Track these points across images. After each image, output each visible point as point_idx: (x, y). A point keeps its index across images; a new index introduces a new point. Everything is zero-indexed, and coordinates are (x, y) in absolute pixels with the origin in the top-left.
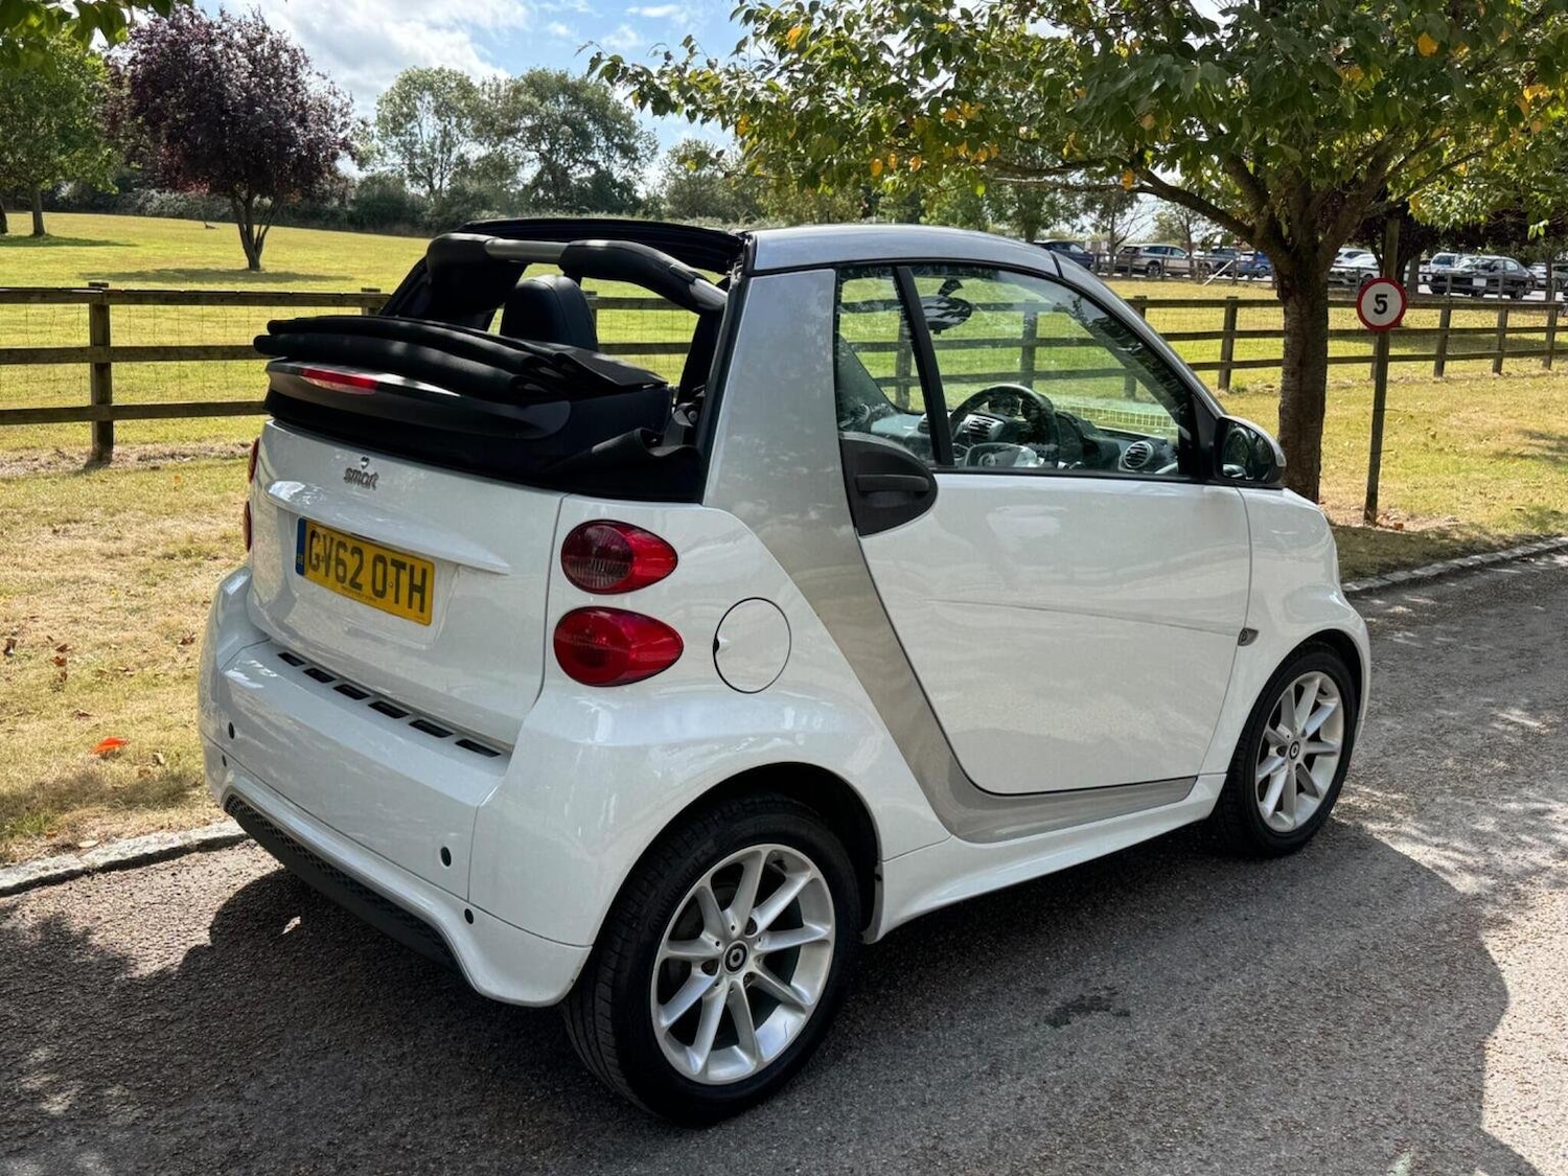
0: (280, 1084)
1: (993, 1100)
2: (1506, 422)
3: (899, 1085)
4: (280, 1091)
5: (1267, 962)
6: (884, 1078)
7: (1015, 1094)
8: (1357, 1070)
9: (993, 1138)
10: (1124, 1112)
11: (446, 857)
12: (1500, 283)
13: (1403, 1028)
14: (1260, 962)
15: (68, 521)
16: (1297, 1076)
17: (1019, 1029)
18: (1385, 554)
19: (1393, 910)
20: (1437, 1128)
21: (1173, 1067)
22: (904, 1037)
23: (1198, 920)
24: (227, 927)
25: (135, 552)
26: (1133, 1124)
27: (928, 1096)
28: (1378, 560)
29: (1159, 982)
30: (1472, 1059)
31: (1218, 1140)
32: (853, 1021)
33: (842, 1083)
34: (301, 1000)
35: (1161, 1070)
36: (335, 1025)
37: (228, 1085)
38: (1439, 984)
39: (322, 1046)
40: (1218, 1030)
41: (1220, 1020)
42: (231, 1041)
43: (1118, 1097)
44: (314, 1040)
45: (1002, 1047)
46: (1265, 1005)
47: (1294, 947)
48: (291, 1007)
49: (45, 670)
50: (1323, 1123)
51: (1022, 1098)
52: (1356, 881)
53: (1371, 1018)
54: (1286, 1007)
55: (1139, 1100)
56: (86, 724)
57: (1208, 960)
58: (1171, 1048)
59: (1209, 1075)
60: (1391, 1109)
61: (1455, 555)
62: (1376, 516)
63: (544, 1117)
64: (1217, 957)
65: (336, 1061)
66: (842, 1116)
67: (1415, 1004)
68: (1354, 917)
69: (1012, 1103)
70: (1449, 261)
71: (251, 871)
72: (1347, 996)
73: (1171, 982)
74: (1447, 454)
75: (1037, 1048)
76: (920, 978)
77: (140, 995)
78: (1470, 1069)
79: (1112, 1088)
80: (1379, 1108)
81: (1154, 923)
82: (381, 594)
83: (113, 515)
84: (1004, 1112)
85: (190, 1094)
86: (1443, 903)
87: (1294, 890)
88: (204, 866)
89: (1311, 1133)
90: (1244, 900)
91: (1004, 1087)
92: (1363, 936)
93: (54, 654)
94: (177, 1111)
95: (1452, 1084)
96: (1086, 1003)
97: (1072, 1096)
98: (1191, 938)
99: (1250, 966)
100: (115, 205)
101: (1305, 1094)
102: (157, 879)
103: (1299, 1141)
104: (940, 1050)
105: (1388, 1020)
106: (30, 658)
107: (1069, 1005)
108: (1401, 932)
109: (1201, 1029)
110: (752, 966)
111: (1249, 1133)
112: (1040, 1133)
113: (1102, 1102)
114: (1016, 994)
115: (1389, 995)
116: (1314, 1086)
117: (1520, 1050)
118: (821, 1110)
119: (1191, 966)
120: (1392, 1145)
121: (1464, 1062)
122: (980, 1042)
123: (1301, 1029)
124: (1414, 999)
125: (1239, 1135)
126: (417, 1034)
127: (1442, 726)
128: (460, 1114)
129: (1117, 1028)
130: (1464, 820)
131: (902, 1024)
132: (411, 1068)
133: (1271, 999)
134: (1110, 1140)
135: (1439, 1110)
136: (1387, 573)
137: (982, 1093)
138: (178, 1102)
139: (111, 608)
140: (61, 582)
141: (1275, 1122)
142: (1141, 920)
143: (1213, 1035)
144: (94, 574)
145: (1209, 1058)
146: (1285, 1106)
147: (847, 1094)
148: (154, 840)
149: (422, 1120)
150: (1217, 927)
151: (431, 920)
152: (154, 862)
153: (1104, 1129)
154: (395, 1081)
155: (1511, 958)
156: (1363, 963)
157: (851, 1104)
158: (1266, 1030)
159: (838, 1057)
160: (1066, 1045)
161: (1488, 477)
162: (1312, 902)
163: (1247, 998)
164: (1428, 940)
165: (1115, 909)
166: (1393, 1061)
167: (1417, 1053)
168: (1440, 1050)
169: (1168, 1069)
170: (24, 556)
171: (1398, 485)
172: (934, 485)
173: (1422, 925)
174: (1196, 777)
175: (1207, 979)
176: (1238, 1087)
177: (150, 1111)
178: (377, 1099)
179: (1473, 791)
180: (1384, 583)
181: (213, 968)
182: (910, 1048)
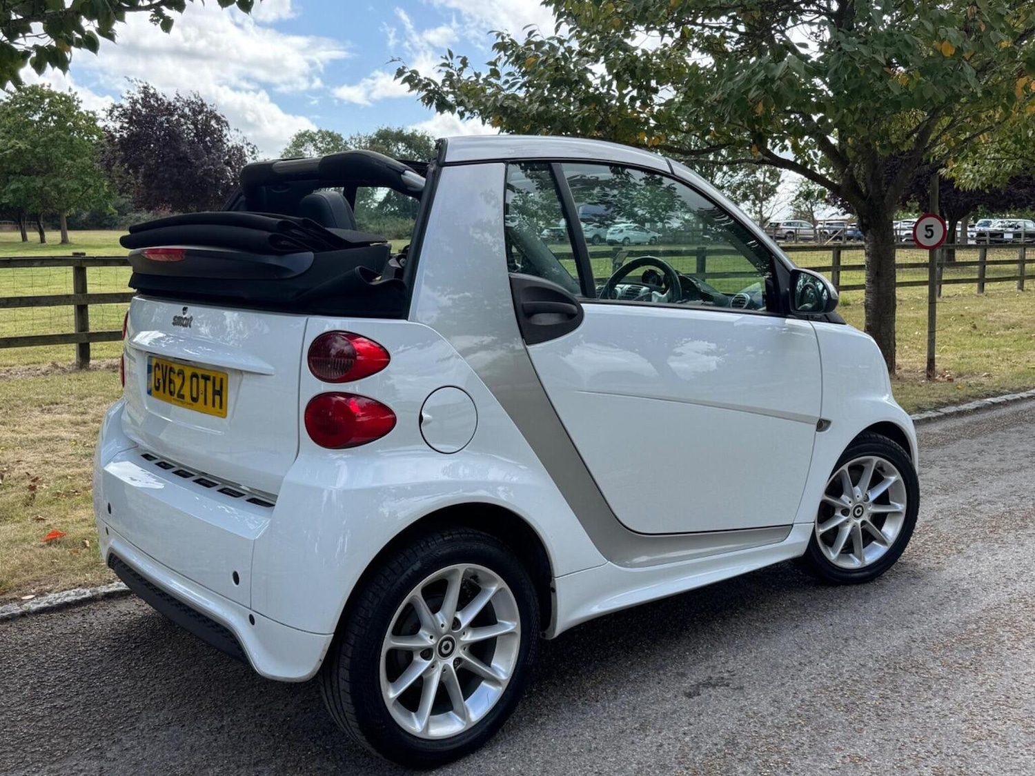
0: (133, 747)
1: (640, 747)
2: (1026, 317)
3: (573, 738)
4: (132, 752)
5: (845, 652)
6: (563, 734)
7: (656, 742)
8: (906, 722)
9: (638, 773)
10: (735, 753)
11: (236, 578)
12: (1023, 236)
13: (941, 693)
14: (840, 652)
15: (52, 403)
16: (862, 726)
17: (663, 700)
18: (940, 397)
19: (937, 616)
20: (963, 758)
21: (772, 722)
22: (580, 706)
23: (797, 626)
24: (115, 647)
25: (93, 421)
26: (740, 760)
27: (593, 745)
28: (934, 400)
29: (766, 666)
30: (991, 712)
31: (802, 771)
32: (545, 697)
33: (533, 738)
34: (157, 692)
35: (763, 725)
36: (178, 708)
37: (96, 748)
38: (968, 663)
39: (167, 722)
40: (807, 697)
41: (808, 690)
42: (103, 720)
43: (732, 743)
44: (162, 719)
45: (650, 712)
46: (841, 680)
47: (865, 642)
48: (149, 698)
49: (21, 494)
50: (880, 757)
51: (661, 745)
52: (912, 599)
53: (918, 687)
54: (857, 681)
55: (746, 744)
56: (41, 525)
57: (803, 651)
58: (772, 709)
59: (798, 727)
60: (930, 747)
61: (988, 396)
62: (934, 376)
63: (316, 765)
64: (809, 649)
65: (175, 732)
66: (530, 760)
67: (950, 677)
68: (908, 622)
69: (654, 749)
70: (987, 224)
71: (137, 612)
72: (902, 672)
73: (775, 666)
74: (985, 337)
75: (675, 712)
76: (596, 668)
77: (46, 692)
78: (989, 718)
79: (727, 737)
80: (921, 746)
81: (766, 629)
82: (195, 400)
83: (82, 399)
84: (648, 754)
85: (68, 755)
86: (973, 611)
87: (866, 605)
88: (105, 610)
89: (870, 763)
90: (830, 612)
91: (649, 738)
92: (914, 634)
93: (28, 483)
94: (56, 766)
95: (976, 729)
96: (713, 682)
97: (698, 743)
98: (791, 638)
99: (832, 655)
100: (116, 224)
101: (868, 738)
102: (72, 618)
103: (861, 770)
104: (605, 715)
105: (930, 688)
106: (12, 486)
107: (700, 684)
108: (942, 630)
109: (794, 697)
110: (460, 653)
111: (824, 765)
112: (672, 768)
113: (719, 747)
114: (662, 677)
115: (931, 671)
116: (875, 732)
117: (1026, 706)
118: (515, 756)
119: (790, 656)
120: (930, 771)
121: (985, 714)
122: (634, 709)
123: (867, 695)
124: (950, 674)
125: (817, 766)
126: (234, 712)
127: (976, 500)
128: (256, 764)
129: (734, 698)
130: (990, 558)
131: (580, 697)
132: (226, 735)
133: (846, 675)
134: (723, 772)
135: (966, 746)
136: (940, 408)
137: (633, 743)
138: (59, 760)
139: (71, 455)
140: (40, 440)
141: (844, 757)
142: (756, 627)
143: (803, 701)
144: (64, 434)
145: (799, 716)
146: (853, 746)
147: (535, 745)
148: (72, 593)
149: (228, 769)
150: (809, 630)
151: (229, 625)
152: (70, 607)
153: (719, 764)
154: (214, 744)
155: (1021, 645)
156: (913, 651)
157: (537, 752)
158: (841, 696)
159: (532, 721)
160: (696, 709)
161: (1012, 350)
162: (879, 613)
163: (830, 675)
164: (962, 634)
165: (739, 621)
166: (933, 715)
167: (951, 709)
168: (967, 707)
169: (769, 723)
170: (20, 425)
171: (951, 357)
172: (581, 310)
173: (957, 625)
174: (792, 525)
175: (800, 664)
176: (818, 734)
177: (37, 767)
178: (200, 755)
179: (996, 540)
180: (938, 414)
181: (100, 673)
182: (583, 713)
